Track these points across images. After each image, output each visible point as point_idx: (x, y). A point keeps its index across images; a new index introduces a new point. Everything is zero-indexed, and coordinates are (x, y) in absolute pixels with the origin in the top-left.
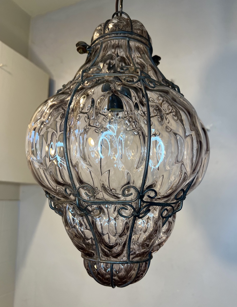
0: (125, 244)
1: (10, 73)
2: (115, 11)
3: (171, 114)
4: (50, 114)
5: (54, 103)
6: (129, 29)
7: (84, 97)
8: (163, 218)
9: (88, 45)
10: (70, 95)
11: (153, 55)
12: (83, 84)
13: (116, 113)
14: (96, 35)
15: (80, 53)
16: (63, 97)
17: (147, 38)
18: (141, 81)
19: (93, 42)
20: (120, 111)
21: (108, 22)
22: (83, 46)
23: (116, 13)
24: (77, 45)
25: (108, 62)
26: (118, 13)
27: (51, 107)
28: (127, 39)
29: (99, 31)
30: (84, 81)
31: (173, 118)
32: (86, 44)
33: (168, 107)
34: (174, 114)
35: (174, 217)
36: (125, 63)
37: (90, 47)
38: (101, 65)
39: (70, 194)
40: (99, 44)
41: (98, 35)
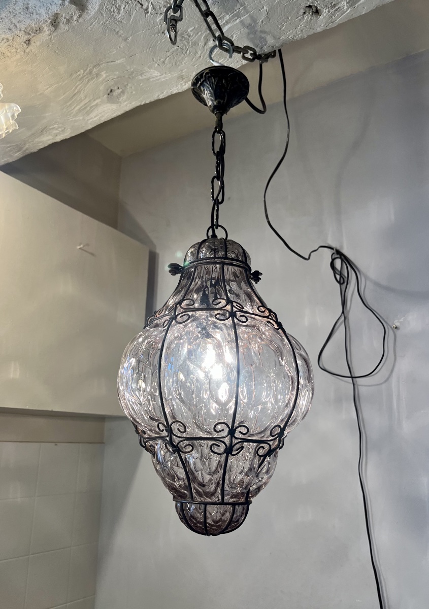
1: (92, 254)
2: (210, 225)
8: (260, 456)
9: (181, 266)
11: (252, 271)
15: (172, 274)
17: (243, 259)
22: (175, 267)
23: (212, 227)
24: (169, 267)
26: (214, 226)
28: (222, 264)
29: (192, 253)
32: (178, 265)
35: (276, 456)
37: (183, 269)
40: (192, 268)
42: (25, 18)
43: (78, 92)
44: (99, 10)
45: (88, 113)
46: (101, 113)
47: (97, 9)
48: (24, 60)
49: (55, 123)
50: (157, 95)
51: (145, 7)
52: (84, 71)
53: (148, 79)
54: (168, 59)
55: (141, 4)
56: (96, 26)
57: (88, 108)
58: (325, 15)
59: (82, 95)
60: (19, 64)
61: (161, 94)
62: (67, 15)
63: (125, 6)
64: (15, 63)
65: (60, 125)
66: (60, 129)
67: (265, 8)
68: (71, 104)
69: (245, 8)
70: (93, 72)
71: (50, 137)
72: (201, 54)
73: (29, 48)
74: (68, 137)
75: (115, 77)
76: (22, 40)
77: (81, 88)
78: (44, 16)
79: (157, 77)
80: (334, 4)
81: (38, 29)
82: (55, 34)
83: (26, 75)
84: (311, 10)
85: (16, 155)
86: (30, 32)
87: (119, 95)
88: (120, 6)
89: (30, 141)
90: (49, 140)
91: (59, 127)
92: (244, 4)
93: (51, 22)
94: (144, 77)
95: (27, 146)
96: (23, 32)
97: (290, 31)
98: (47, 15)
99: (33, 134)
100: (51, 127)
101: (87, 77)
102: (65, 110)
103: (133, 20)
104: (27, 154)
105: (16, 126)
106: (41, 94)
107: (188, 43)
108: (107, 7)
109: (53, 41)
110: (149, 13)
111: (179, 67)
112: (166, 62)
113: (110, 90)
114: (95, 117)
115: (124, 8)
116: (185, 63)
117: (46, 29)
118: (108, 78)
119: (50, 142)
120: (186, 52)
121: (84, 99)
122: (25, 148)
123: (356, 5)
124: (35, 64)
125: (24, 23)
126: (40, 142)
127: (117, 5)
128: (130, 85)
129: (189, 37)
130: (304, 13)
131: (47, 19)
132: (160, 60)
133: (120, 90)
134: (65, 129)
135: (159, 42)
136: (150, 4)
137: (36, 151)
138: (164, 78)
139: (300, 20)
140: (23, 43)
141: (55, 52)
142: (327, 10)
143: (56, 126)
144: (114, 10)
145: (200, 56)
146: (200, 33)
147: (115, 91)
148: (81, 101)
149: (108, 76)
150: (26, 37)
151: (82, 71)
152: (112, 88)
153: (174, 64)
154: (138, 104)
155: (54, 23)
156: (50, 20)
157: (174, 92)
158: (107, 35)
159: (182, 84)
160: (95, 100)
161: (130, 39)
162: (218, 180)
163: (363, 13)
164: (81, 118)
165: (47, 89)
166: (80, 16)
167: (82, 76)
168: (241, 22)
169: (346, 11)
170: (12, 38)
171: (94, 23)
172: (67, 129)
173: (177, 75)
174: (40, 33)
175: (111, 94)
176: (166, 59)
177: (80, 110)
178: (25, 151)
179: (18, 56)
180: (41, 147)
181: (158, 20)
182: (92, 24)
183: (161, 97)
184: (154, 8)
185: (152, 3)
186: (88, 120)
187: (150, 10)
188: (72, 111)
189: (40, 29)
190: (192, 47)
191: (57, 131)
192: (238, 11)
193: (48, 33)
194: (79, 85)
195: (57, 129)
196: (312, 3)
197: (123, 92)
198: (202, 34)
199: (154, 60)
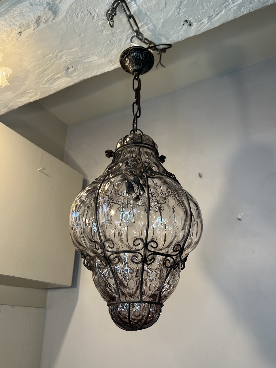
0: (138, 287)
2: (132, 129)
3: (171, 196)
4: (87, 197)
5: (89, 188)
6: (139, 141)
7: (109, 184)
8: (167, 267)
9: (113, 152)
10: (100, 183)
11: (159, 156)
12: (108, 176)
13: (131, 194)
14: (119, 145)
15: (108, 157)
16: (95, 185)
17: (153, 145)
18: (145, 172)
19: (117, 150)
20: (133, 193)
21: (126, 137)
22: (109, 153)
23: (133, 130)
24: (106, 152)
25: (126, 162)
26: (135, 129)
27: (88, 191)
28: (139, 147)
29: (121, 143)
30: (109, 175)
31: (172, 198)
32: (112, 151)
33: (167, 189)
34: (173, 195)
36: (137, 162)
37: (114, 153)
38: (121, 165)
39: (99, 248)
40: (120, 151)
41: (120, 145)
42: (20, 18)
43: (47, 69)
44: (66, 16)
45: (52, 83)
46: (60, 83)
47: (64, 15)
48: (16, 46)
49: (31, 89)
50: (95, 72)
51: (93, 15)
52: (53, 55)
53: (91, 62)
54: (104, 49)
55: (91, 13)
56: (63, 25)
57: (53, 80)
58: (195, 26)
59: (50, 71)
60: (13, 48)
61: (98, 72)
62: (46, 17)
63: (81, 14)
64: (10, 47)
65: (34, 90)
66: (34, 93)
67: (161, 20)
68: (42, 76)
69: (150, 19)
70: (58, 56)
71: (27, 99)
72: (123, 47)
73: (20, 38)
74: (38, 99)
75: (71, 59)
76: (16, 32)
77: (50, 65)
78: (32, 17)
79: (96, 60)
80: (200, 20)
81: (27, 26)
82: (37, 29)
83: (17, 56)
84: (187, 23)
85: (3, 110)
86: (22, 27)
87: (73, 71)
88: (78, 14)
89: (14, 100)
90: (26, 100)
91: (33, 92)
92: (150, 17)
93: (36, 21)
94: (89, 61)
95: (11, 104)
96: (18, 27)
97: (175, 35)
98: (34, 17)
99: (16, 96)
100: (28, 92)
101: (53, 59)
102: (38, 80)
103: (85, 23)
104: (10, 110)
105: (7, 84)
106: (24, 69)
107: (116, 40)
108: (71, 14)
109: (36, 34)
110: (95, 19)
111: (110, 55)
112: (102, 51)
113: (67, 68)
114: (56, 86)
115: (80, 15)
116: (114, 52)
117: (32, 26)
118: (67, 60)
119: (27, 102)
120: (115, 45)
121: (51, 74)
122: (9, 106)
123: (212, 21)
124: (23, 49)
125: (19, 21)
126: (20, 102)
127: (77, 13)
128: (79, 65)
129: (117, 36)
130: (183, 25)
131: (33, 19)
132: (99, 49)
133: (73, 69)
134: (37, 92)
135: (99, 38)
136: (96, 14)
137: (16, 107)
138: (101, 61)
139: (181, 28)
140: (17, 34)
141: (36, 41)
142: (196, 24)
143: (31, 91)
144: (74, 17)
145: (123, 48)
146: (123, 34)
147: (70, 68)
148: (49, 74)
149: (67, 59)
150: (19, 31)
151: (51, 55)
152: (68, 67)
153: (107, 52)
154: (84, 78)
155: (37, 23)
156: (36, 20)
157: (106, 71)
158: (69, 32)
159: (111, 66)
160: (57, 74)
161: (82, 35)
162: (137, 104)
163: (216, 26)
164: (48, 86)
165: (29, 65)
166: (54, 19)
167: (51, 58)
168: (148, 28)
169: (206, 25)
170: (10, 30)
171: (62, 24)
172: (38, 93)
173: (108, 59)
174: (28, 28)
175: (67, 71)
176: (102, 49)
177: (47, 81)
178: (9, 108)
179: (13, 43)
180: (20, 105)
181: (100, 24)
182: (60, 24)
183: (98, 74)
184: (98, 16)
185: (97, 13)
186: (52, 88)
187: (95, 17)
188: (43, 81)
189: (28, 26)
190: (118, 42)
191: (32, 95)
192: (146, 21)
193: (33, 28)
194: (49, 64)
195: (32, 93)
196: (188, 18)
197: (75, 70)
198: (125, 34)
199: (96, 49)
